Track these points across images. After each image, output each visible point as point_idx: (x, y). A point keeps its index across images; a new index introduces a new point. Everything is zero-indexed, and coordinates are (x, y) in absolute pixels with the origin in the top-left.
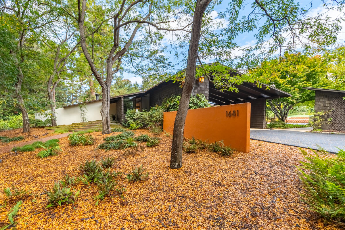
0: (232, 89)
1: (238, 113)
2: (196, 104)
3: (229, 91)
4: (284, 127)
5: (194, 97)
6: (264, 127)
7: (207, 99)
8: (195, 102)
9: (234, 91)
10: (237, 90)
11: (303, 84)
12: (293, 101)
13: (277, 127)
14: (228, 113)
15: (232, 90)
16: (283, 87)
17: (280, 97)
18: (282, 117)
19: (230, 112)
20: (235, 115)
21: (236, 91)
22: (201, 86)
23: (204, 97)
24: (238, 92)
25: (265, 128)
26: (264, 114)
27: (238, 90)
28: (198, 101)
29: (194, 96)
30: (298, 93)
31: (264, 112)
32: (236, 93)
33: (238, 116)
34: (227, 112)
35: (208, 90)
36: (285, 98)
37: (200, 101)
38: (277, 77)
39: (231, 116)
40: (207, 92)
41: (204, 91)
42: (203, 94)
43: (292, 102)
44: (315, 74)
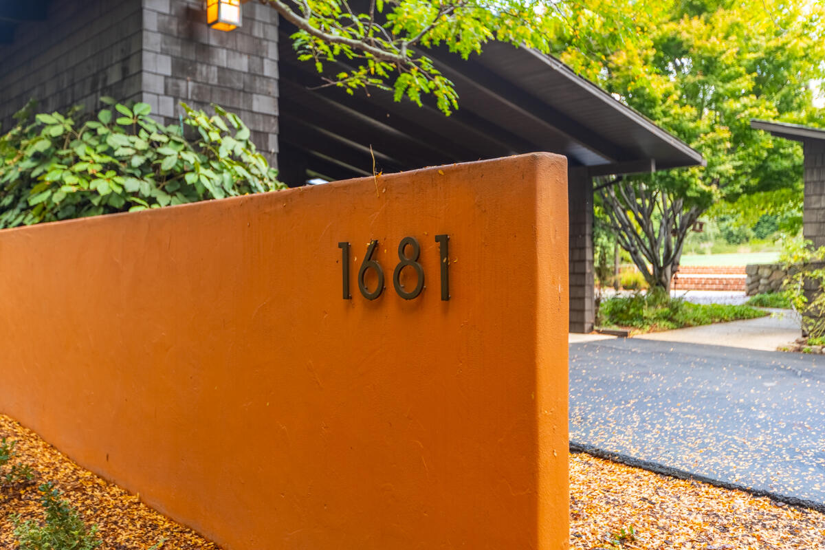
0: (414, 84)
1: (446, 270)
2: (173, 181)
3: (398, 97)
4: (670, 319)
5: (173, 129)
6: (587, 326)
7: (263, 149)
8: (167, 165)
9: (430, 98)
10: (447, 95)
11: (745, 107)
12: (707, 189)
13: (642, 319)
14: (358, 260)
15: (414, 96)
16: (665, 114)
17: (659, 167)
18: (661, 269)
19: (375, 248)
20: (421, 291)
21: (443, 105)
22: (222, 57)
23: (245, 134)
24: (451, 107)
25: (591, 330)
26: (589, 256)
27: (454, 96)
28: (191, 157)
29: (169, 121)
30: (730, 151)
31: (588, 243)
32: (442, 113)
33: (446, 297)
34: (346, 248)
35: (274, 89)
36: (674, 172)
37: (209, 155)
38: (638, 62)
39: (382, 291)
40: (266, 104)
41: (248, 92)
42: (236, 111)
43: (703, 193)
44: (786, 65)
